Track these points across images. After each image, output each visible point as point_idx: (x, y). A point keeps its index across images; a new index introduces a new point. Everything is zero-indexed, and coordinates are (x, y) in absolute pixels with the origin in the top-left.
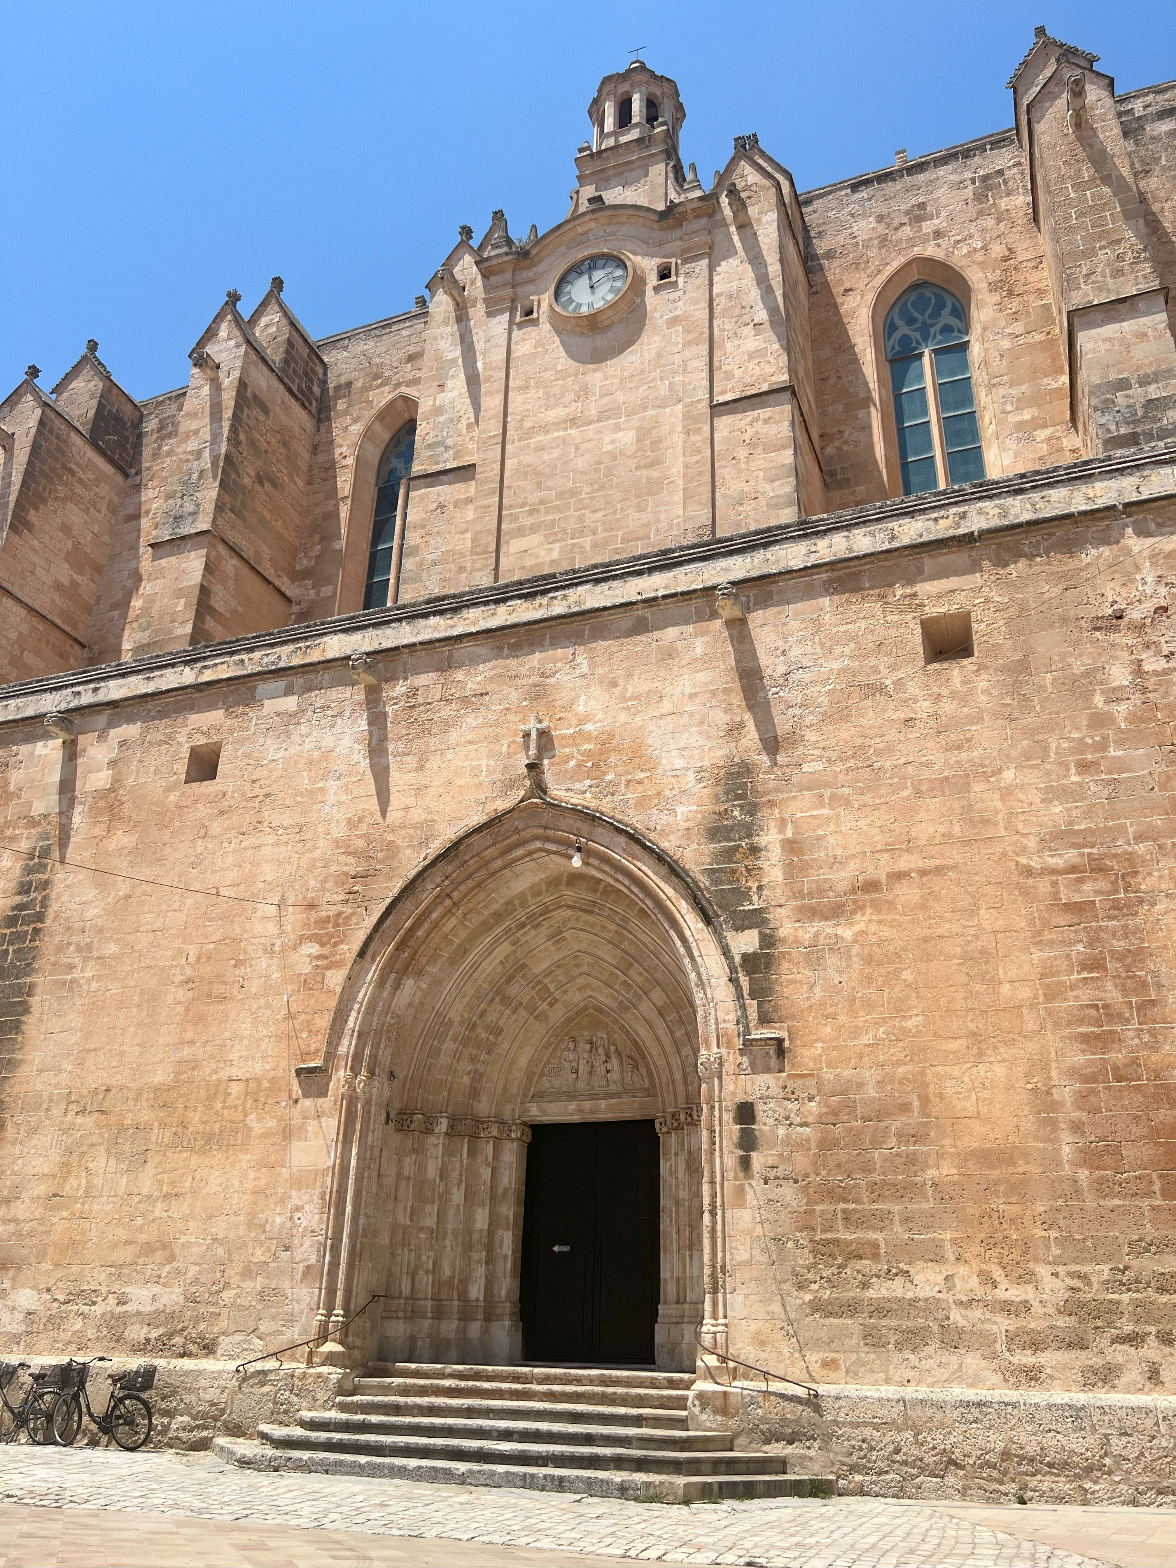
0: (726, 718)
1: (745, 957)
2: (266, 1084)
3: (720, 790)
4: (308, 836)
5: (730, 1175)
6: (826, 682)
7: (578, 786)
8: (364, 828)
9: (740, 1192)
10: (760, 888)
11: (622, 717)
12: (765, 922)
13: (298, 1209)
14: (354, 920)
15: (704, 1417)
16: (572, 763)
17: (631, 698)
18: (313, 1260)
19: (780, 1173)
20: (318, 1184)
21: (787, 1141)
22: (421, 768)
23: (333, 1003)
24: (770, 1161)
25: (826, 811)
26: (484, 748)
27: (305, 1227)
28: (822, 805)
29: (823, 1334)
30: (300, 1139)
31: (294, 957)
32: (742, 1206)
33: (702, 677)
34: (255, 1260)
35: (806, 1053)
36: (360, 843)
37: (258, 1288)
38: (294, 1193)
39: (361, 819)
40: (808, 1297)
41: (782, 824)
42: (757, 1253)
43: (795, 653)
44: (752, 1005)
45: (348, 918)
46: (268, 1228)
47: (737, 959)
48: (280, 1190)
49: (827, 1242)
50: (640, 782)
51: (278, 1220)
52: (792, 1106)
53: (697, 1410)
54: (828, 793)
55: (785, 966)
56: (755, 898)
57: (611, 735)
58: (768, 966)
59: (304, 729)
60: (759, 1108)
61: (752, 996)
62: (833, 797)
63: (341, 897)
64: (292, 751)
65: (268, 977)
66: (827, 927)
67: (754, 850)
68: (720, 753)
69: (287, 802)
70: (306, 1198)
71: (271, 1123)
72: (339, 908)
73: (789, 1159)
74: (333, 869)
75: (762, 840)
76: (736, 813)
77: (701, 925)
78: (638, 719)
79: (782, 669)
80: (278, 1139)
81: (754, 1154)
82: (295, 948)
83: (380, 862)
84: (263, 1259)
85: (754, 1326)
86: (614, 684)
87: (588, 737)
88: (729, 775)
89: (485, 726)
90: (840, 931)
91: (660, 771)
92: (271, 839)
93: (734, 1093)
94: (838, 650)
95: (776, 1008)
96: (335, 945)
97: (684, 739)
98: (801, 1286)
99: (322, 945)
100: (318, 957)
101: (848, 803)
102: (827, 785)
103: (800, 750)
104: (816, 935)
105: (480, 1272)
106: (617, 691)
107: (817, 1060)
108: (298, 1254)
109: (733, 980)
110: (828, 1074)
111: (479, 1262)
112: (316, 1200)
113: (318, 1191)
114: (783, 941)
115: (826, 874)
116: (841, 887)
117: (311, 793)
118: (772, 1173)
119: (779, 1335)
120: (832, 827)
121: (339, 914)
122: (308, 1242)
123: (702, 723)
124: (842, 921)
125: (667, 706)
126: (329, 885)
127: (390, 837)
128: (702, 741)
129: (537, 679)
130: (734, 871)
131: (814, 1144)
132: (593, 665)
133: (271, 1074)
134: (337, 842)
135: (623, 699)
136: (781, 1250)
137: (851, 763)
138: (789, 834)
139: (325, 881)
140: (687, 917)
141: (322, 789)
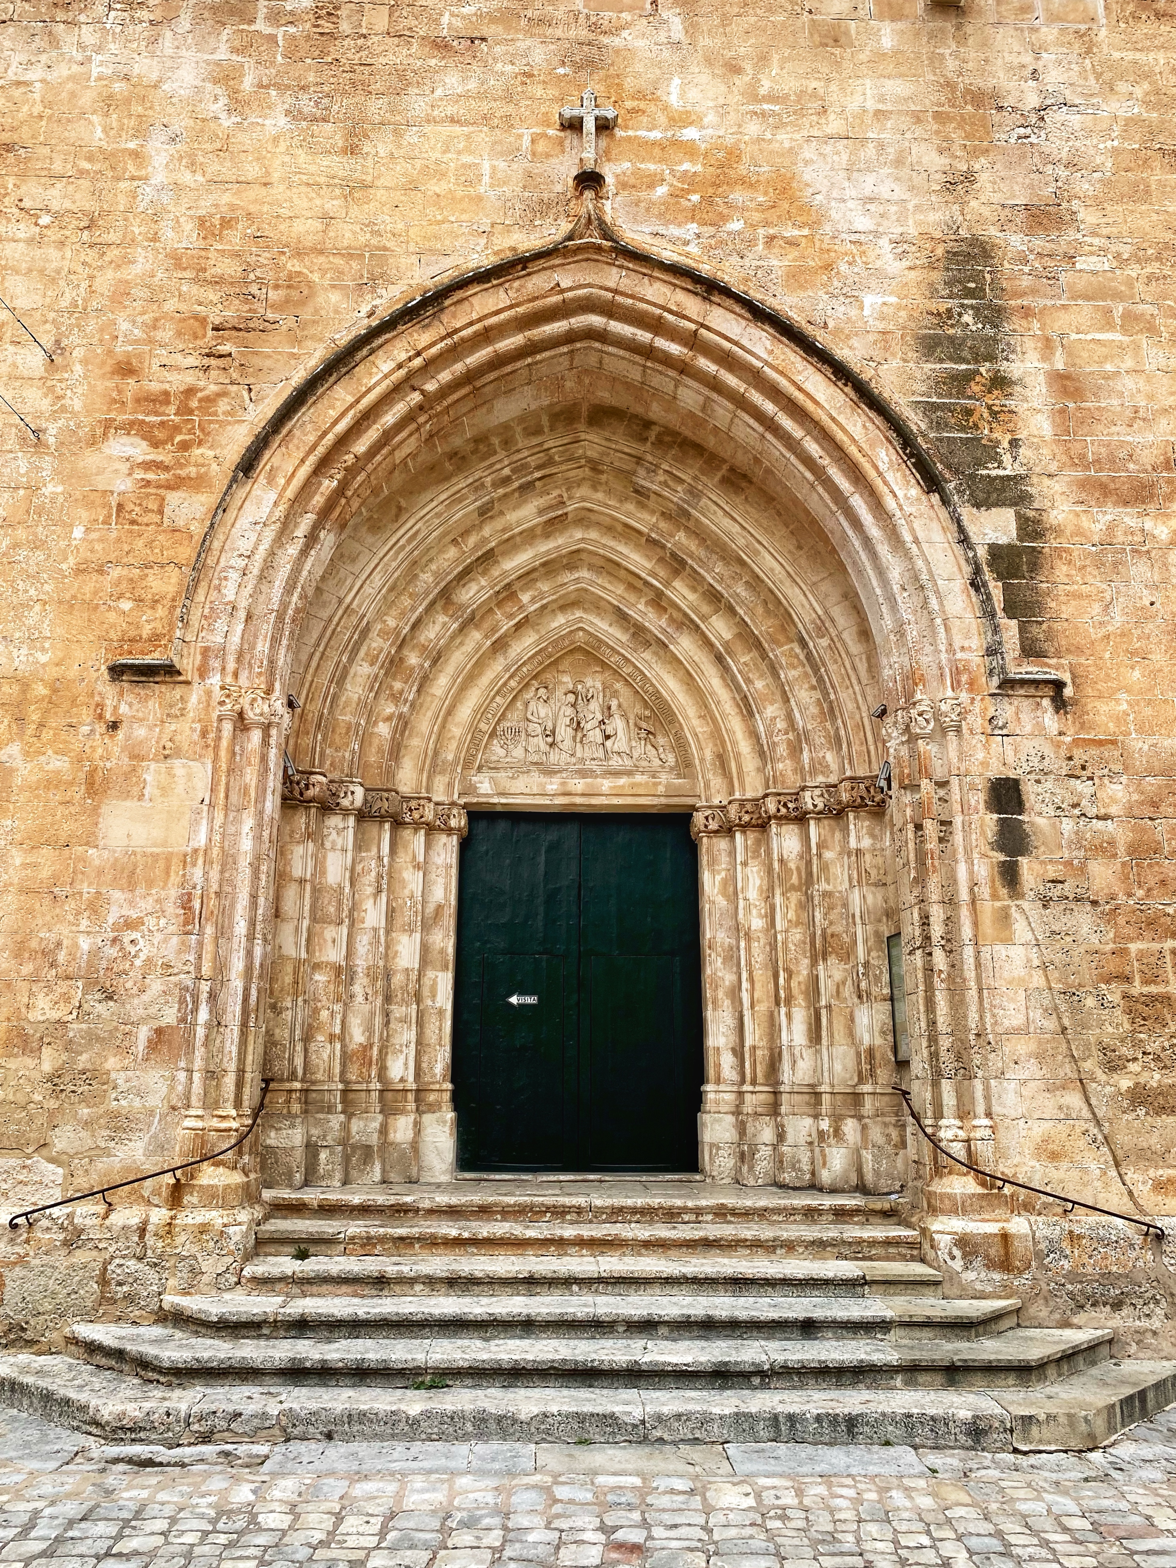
0: (942, 161)
1: (995, 551)
2: (41, 690)
3: (937, 276)
4: (112, 237)
5: (984, 891)
6: (1107, 134)
7: (674, 231)
8: (234, 239)
9: (1004, 918)
10: (1014, 443)
11: (753, 128)
12: (1021, 499)
13: (130, 924)
14: (223, 406)
15: (971, 1276)
16: (661, 191)
17: (771, 98)
18: (170, 1016)
19: (1068, 888)
20: (174, 879)
21: (1078, 841)
22: (352, 150)
23: (186, 552)
24: (1052, 872)
25: (1115, 336)
26: (483, 136)
27: (149, 961)
28: (1109, 325)
29: (1154, 1141)
30: (126, 795)
31: (90, 460)
32: (1008, 941)
33: (897, 87)
34: (35, 1015)
35: (1103, 707)
36: (229, 268)
37: (47, 1067)
38: (117, 895)
39: (226, 223)
40: (1125, 1083)
41: (1047, 345)
42: (1036, 1015)
43: (1053, 77)
44: (1011, 628)
45: (210, 400)
46: (62, 957)
47: (982, 553)
48: (87, 889)
49: (1152, 1000)
50: (792, 243)
51: (85, 944)
52: (1084, 788)
53: (957, 1265)
54: (1119, 309)
55: (1061, 571)
56: (1007, 459)
57: (733, 155)
58: (1034, 567)
59: (88, 35)
60: (1029, 790)
61: (1011, 610)
62: (1128, 316)
63: (191, 361)
64: (62, 71)
65: (33, 489)
66: (1129, 518)
67: (1000, 382)
68: (934, 217)
69: (58, 167)
70: (147, 905)
71: (58, 764)
72: (190, 379)
73: (1082, 870)
74: (171, 305)
75: (1014, 369)
76: (967, 318)
77: (915, 491)
78: (784, 138)
79: (1033, 101)
80: (78, 792)
81: (1023, 861)
82: (93, 442)
83: (274, 307)
84: (55, 1015)
85: (1039, 1130)
86: (735, 69)
87: (689, 150)
88: (952, 255)
89: (481, 96)
90: (1149, 524)
91: (828, 228)
92: (24, 230)
93: (985, 764)
94: (1122, 87)
95: (1050, 636)
96: (185, 446)
97: (868, 184)
98: (1113, 1066)
99: (156, 444)
100: (148, 466)
101: (1152, 329)
102: (1117, 296)
103: (1072, 235)
104: (1111, 528)
105: (406, 1036)
106: (740, 81)
107: (1121, 719)
108: (136, 1007)
109: (976, 584)
110: (1138, 744)
111: (404, 1020)
112: (172, 909)
113: (173, 893)
114: (1058, 531)
115: (1120, 434)
116: (1148, 457)
117: (111, 158)
118: (1056, 892)
119: (1082, 1143)
120: (1129, 363)
121: (190, 392)
122: (156, 986)
123: (899, 162)
124: (1151, 508)
125: (834, 125)
126: (166, 334)
127: (293, 265)
128: (900, 193)
129: (583, 34)
130: (969, 412)
131: (1121, 850)
132: (691, 29)
133: (54, 672)
134: (177, 261)
135: (755, 98)
136: (1076, 1009)
137: (1152, 268)
138: (1059, 363)
139: (154, 325)
140: (890, 476)
141: (136, 155)
